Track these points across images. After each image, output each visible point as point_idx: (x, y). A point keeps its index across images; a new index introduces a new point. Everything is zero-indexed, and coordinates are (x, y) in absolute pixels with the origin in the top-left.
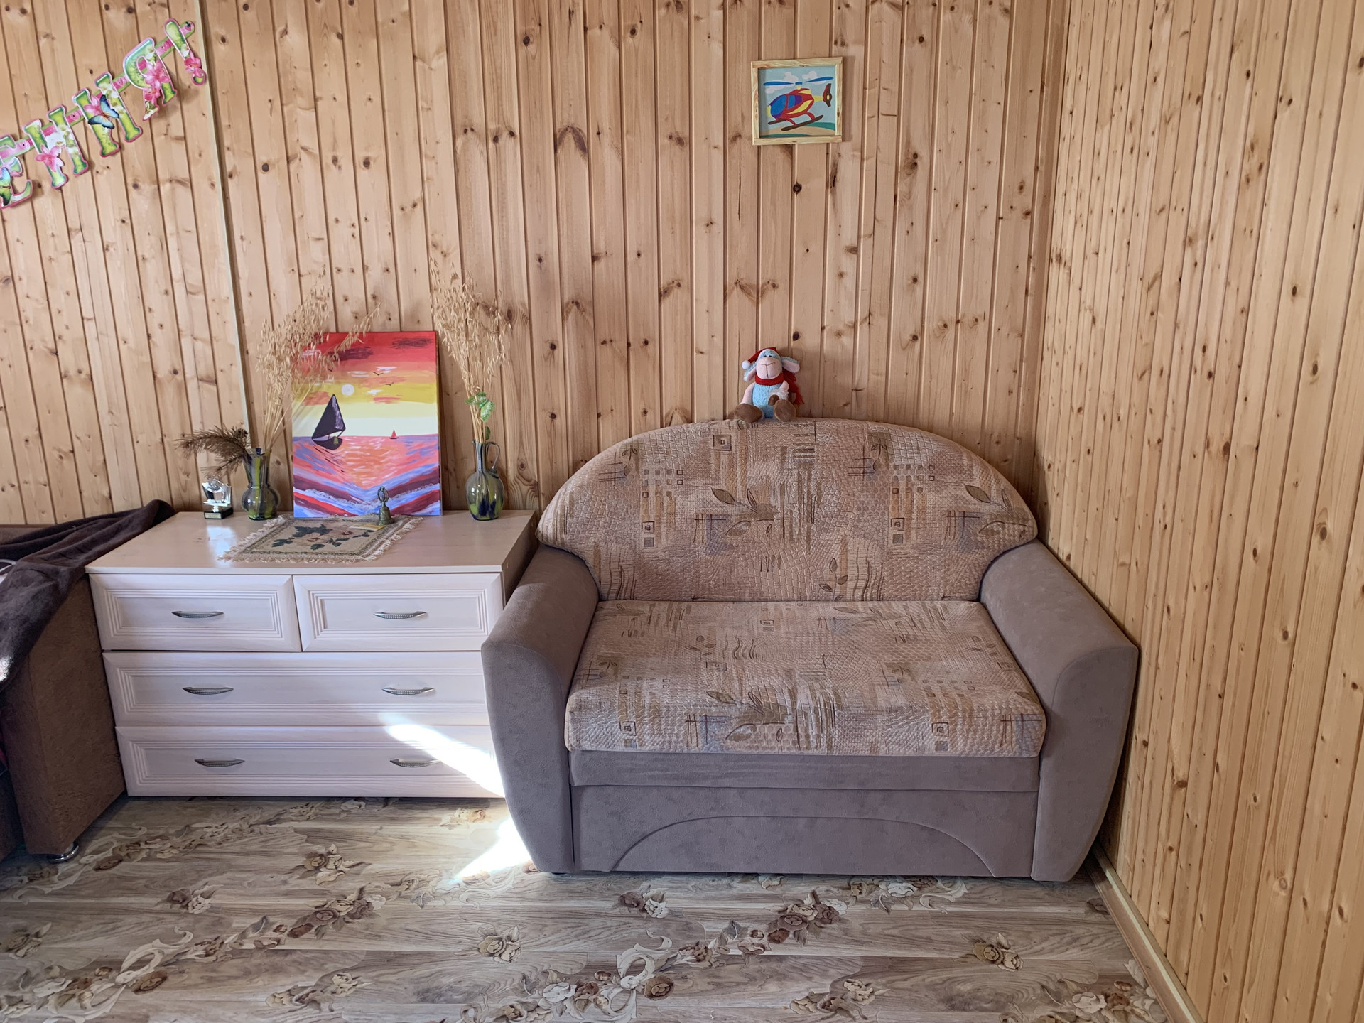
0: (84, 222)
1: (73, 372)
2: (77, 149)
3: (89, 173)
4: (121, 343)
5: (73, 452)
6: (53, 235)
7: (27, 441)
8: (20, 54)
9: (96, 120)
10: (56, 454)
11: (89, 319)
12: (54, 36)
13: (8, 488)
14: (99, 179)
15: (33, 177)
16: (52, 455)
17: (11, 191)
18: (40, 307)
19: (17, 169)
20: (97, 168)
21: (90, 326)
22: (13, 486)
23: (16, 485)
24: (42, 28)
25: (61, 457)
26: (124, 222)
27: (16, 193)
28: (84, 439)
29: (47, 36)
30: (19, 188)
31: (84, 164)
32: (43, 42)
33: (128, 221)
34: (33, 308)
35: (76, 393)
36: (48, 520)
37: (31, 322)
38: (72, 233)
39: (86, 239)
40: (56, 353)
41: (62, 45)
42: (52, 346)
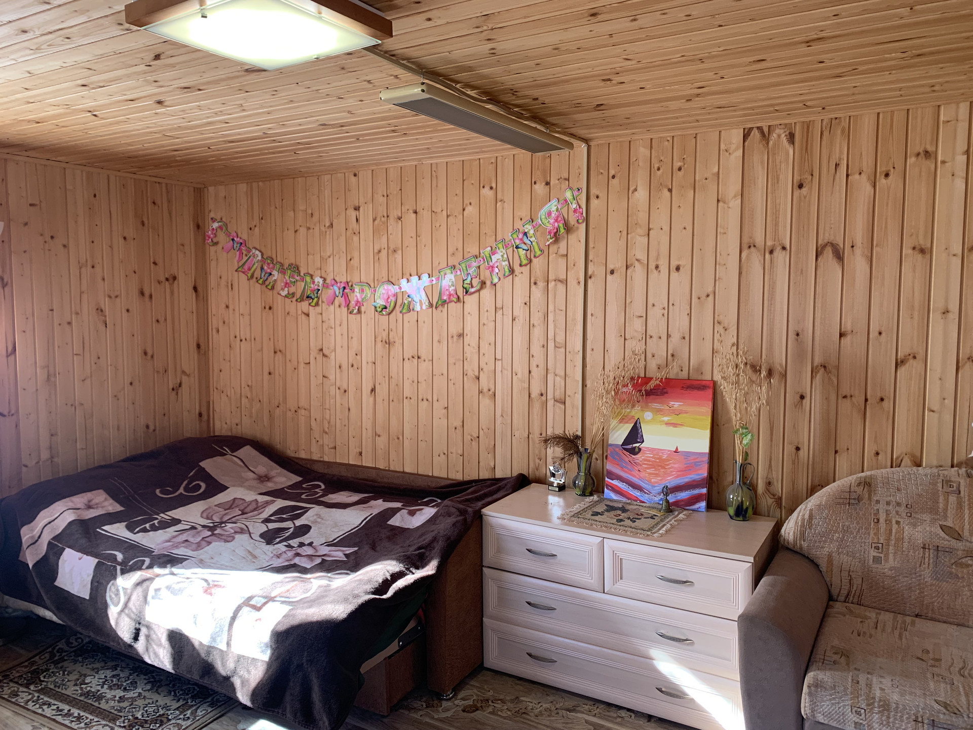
0: (504, 304)
1: (485, 390)
2: (507, 263)
3: (511, 276)
4: (514, 374)
5: (478, 437)
6: (487, 311)
7: (456, 428)
8: (486, 211)
9: (519, 246)
10: (469, 437)
11: (499, 360)
12: (505, 200)
13: (442, 455)
14: (516, 279)
15: (482, 278)
16: (467, 438)
17: (470, 286)
18: (474, 351)
19: (475, 274)
20: (516, 273)
21: (499, 363)
22: (444, 454)
23: (446, 453)
24: (499, 196)
25: (472, 440)
26: (526, 304)
27: (472, 287)
28: (486, 430)
29: (501, 201)
30: (474, 285)
31: (510, 271)
32: (499, 204)
33: (528, 304)
34: (470, 352)
35: (486, 402)
36: (459, 477)
37: (468, 360)
38: (497, 310)
39: (504, 314)
40: (479, 379)
41: (508, 207)
42: (477, 374)
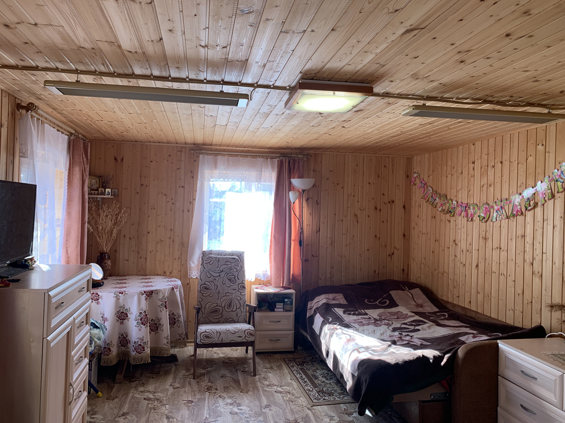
0: (548, 217)
1: (536, 272)
2: (550, 191)
3: (553, 200)
4: (553, 264)
5: (532, 302)
6: (538, 221)
7: (519, 294)
8: (539, 159)
9: (558, 180)
10: (526, 302)
11: (544, 253)
12: (550, 151)
13: (511, 310)
14: (556, 201)
15: (536, 201)
16: (525, 302)
17: (529, 206)
18: (530, 247)
19: (532, 198)
20: (556, 197)
21: (544, 255)
23: (513, 310)
24: (547, 150)
25: (528, 303)
26: (561, 217)
28: (536, 298)
29: (548, 152)
30: (531, 204)
31: (551, 196)
32: (547, 154)
33: (563, 217)
34: (528, 247)
35: (537, 280)
36: (517, 326)
37: (527, 252)
38: (544, 221)
39: (548, 223)
40: (533, 264)
41: (552, 155)
42: (532, 261)
